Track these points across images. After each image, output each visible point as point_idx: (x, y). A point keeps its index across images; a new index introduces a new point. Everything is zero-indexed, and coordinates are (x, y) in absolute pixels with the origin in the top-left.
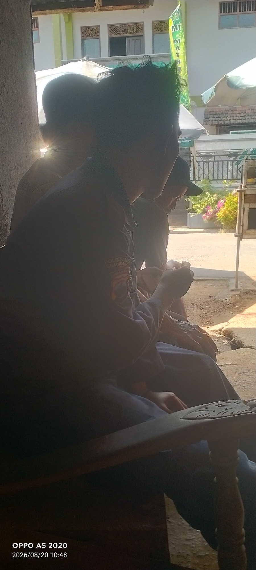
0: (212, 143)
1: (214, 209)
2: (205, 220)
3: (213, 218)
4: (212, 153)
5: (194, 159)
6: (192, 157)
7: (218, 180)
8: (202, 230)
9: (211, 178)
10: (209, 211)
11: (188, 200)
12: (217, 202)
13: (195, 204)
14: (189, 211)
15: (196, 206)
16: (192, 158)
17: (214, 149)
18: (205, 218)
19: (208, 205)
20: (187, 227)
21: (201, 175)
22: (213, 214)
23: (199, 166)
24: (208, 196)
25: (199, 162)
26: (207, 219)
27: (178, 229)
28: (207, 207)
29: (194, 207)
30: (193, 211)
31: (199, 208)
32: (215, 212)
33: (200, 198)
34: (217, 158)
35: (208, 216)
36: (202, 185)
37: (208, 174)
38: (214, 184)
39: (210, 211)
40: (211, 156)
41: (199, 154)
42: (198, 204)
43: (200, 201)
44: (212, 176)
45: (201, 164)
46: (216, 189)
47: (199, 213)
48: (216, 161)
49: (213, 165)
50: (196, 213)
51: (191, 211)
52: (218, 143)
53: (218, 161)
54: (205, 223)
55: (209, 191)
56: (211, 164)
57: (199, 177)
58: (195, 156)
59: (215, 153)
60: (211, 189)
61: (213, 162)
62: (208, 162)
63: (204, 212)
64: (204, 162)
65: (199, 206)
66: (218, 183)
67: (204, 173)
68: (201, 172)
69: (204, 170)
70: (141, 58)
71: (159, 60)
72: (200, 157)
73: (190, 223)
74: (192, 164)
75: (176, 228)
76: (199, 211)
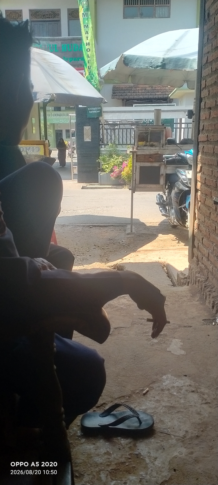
0: (117, 114)
1: (120, 169)
2: (112, 178)
3: (119, 177)
4: (118, 122)
5: (102, 127)
6: (101, 125)
7: (123, 144)
8: (110, 186)
9: (117, 143)
10: (115, 170)
11: (98, 161)
12: (122, 163)
13: (104, 165)
14: (99, 170)
15: (105, 166)
16: (101, 126)
17: (119, 119)
18: (112, 176)
19: (115, 165)
21: (109, 140)
22: (119, 173)
23: (107, 132)
24: (115, 158)
25: (107, 129)
26: (114, 177)
27: (91, 185)
28: (114, 167)
29: (104, 167)
30: (103, 170)
31: (107, 168)
32: (121, 171)
33: (109, 159)
34: (122, 126)
35: (115, 175)
36: (109, 149)
37: (115, 140)
38: (120, 148)
39: (117, 170)
40: (117, 125)
41: (107, 122)
42: (107, 164)
43: (108, 162)
44: (118, 141)
45: (109, 131)
46: (122, 152)
47: (107, 172)
48: (121, 129)
49: (119, 133)
50: (105, 172)
51: (101, 170)
52: (123, 114)
53: (123, 129)
54: (112, 180)
55: (115, 153)
56: (117, 131)
57: (107, 142)
58: (103, 124)
59: (120, 122)
60: (117, 152)
61: (119, 129)
62: (114, 130)
63: (112, 171)
64: (111, 129)
65: (108, 166)
66: (123, 148)
67: (111, 139)
68: (109, 137)
69: (111, 136)
70: (58, 40)
71: (73, 41)
72: (107, 125)
73: (100, 180)
74: (101, 131)
75: (89, 185)
76: (108, 170)
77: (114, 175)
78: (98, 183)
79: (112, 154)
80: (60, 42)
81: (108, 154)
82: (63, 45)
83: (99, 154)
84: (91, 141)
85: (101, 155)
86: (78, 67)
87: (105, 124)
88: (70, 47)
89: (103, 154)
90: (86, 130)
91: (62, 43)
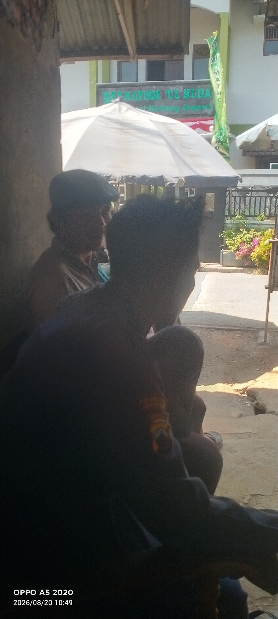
1: (249, 247)
2: (238, 257)
3: (247, 257)
4: (250, 187)
5: (229, 193)
6: (228, 191)
7: (254, 216)
8: (235, 268)
10: (243, 248)
11: (221, 236)
12: (252, 239)
14: (222, 248)
15: (230, 242)
16: (228, 193)
17: (251, 184)
18: (238, 255)
19: (242, 243)
20: (220, 264)
21: (237, 210)
23: (235, 200)
24: (243, 233)
25: (235, 197)
26: (240, 257)
27: (210, 266)
28: (241, 245)
29: (228, 244)
30: (227, 248)
31: (233, 245)
32: (250, 250)
33: (235, 235)
34: (255, 194)
36: (237, 221)
37: (245, 209)
38: (250, 221)
39: (245, 248)
40: (248, 191)
42: (232, 240)
43: (234, 238)
44: (249, 212)
45: (238, 199)
46: (253, 226)
47: (233, 251)
48: (253, 197)
49: (250, 201)
50: (229, 250)
51: (224, 248)
52: (257, 178)
53: (256, 197)
54: (238, 260)
55: (244, 227)
56: (248, 199)
57: (235, 213)
58: (231, 191)
59: (252, 187)
60: (247, 226)
61: (250, 197)
62: (245, 197)
63: (238, 249)
64: (240, 197)
65: (233, 242)
66: (254, 220)
67: (240, 208)
68: (237, 207)
69: (240, 205)
70: (179, 84)
71: (198, 86)
72: (236, 192)
73: (223, 260)
74: (228, 198)
75: (208, 265)
76: (234, 248)
77: (241, 254)
78: (219, 263)
79: (240, 228)
80: (181, 88)
81: (234, 228)
82: (185, 90)
83: (223, 227)
84: (213, 211)
85: (225, 228)
86: (202, 117)
87: (233, 191)
88: (194, 92)
89: (228, 227)
90: (208, 197)
91: (184, 88)
